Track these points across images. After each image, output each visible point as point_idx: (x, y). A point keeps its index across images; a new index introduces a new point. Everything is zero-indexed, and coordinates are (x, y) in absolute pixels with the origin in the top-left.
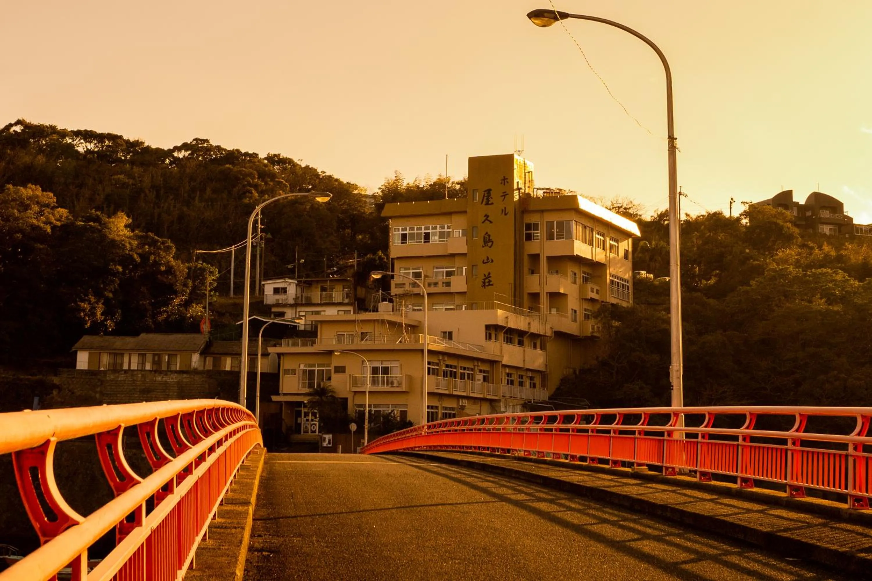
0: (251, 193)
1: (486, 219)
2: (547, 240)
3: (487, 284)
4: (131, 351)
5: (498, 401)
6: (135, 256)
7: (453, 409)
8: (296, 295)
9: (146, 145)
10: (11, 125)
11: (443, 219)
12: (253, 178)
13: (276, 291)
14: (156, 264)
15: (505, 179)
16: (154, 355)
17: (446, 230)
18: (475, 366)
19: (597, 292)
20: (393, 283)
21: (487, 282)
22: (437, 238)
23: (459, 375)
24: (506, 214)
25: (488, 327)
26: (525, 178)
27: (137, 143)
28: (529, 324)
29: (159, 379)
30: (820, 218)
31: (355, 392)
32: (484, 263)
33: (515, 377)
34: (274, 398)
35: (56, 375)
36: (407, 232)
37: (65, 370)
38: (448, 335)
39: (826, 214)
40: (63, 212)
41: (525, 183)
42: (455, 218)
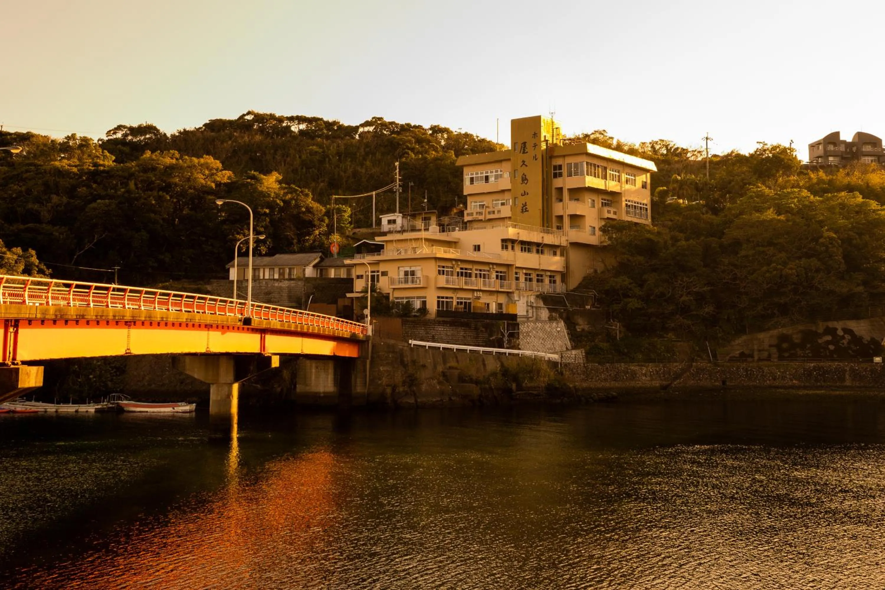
0: (408, 154)
1: (523, 164)
2: (568, 176)
3: (524, 210)
4: (264, 266)
5: (512, 293)
6: (278, 201)
7: (469, 299)
8: (402, 224)
9: (341, 124)
10: (244, 115)
11: (497, 166)
12: (411, 144)
13: (390, 222)
14: (297, 206)
15: (535, 134)
16: (280, 269)
17: (499, 173)
18: (490, 268)
19: (615, 213)
20: (465, 213)
21: (524, 209)
22: (493, 179)
23: (474, 275)
24: (536, 160)
25: (504, 241)
26: (553, 132)
27: (335, 123)
28: (543, 237)
29: (276, 285)
30: (862, 152)
31: (394, 289)
32: (522, 195)
33: (534, 276)
34: (349, 295)
35: (208, 284)
36: (474, 176)
37: (215, 280)
38: (477, 248)
39: (868, 148)
40: (228, 173)
41: (553, 136)
42: (504, 164)
